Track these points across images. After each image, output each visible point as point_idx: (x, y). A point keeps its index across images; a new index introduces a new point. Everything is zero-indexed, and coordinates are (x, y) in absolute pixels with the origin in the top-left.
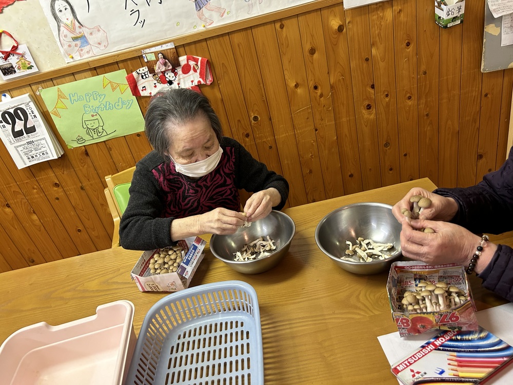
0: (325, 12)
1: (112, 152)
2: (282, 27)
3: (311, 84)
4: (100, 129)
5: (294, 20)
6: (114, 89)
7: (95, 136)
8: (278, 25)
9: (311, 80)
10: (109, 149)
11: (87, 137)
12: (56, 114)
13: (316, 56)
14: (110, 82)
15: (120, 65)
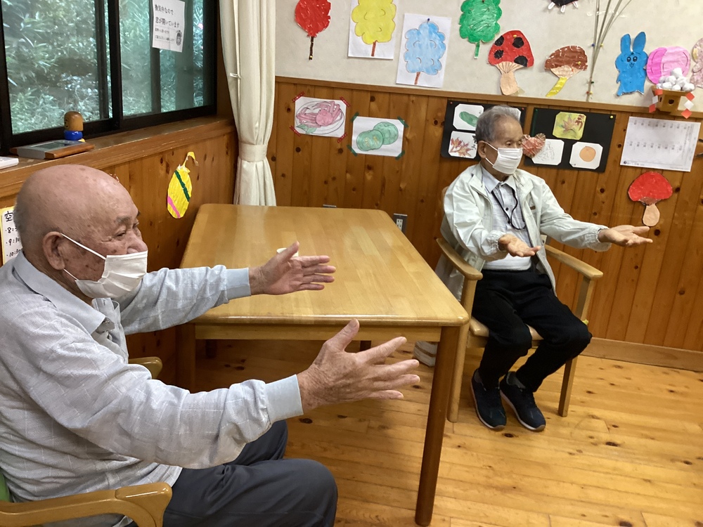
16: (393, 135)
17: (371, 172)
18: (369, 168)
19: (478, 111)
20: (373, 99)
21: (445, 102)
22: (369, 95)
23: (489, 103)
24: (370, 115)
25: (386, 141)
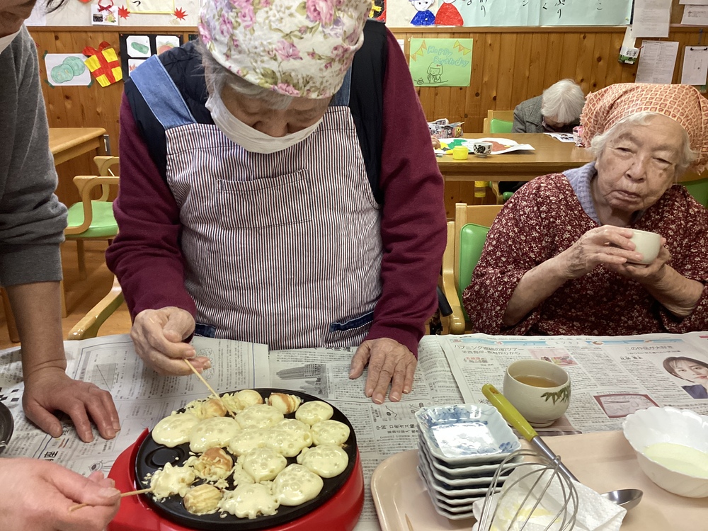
0: (614, 35)
1: (437, 97)
2: (584, 38)
3: (592, 82)
4: (438, 77)
5: (593, 35)
6: (460, 50)
7: (432, 81)
8: (582, 36)
10: (437, 94)
11: (426, 80)
12: (414, 58)
13: (601, 63)
14: (460, 45)
15: (471, 35)
16: (80, 67)
17: (69, 101)
18: (67, 97)
19: (145, 40)
20: (57, 38)
21: (117, 35)
22: (53, 35)
23: (152, 33)
24: (58, 52)
25: (76, 73)
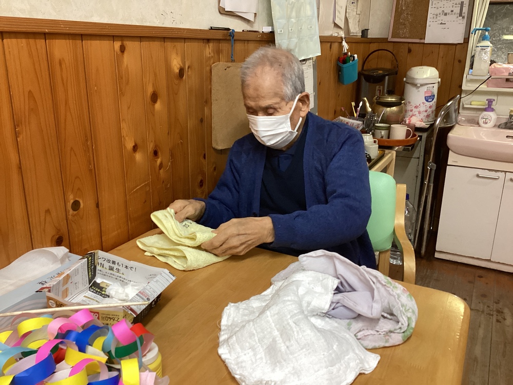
9: (152, 141)
